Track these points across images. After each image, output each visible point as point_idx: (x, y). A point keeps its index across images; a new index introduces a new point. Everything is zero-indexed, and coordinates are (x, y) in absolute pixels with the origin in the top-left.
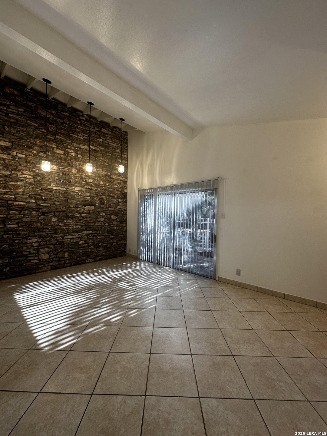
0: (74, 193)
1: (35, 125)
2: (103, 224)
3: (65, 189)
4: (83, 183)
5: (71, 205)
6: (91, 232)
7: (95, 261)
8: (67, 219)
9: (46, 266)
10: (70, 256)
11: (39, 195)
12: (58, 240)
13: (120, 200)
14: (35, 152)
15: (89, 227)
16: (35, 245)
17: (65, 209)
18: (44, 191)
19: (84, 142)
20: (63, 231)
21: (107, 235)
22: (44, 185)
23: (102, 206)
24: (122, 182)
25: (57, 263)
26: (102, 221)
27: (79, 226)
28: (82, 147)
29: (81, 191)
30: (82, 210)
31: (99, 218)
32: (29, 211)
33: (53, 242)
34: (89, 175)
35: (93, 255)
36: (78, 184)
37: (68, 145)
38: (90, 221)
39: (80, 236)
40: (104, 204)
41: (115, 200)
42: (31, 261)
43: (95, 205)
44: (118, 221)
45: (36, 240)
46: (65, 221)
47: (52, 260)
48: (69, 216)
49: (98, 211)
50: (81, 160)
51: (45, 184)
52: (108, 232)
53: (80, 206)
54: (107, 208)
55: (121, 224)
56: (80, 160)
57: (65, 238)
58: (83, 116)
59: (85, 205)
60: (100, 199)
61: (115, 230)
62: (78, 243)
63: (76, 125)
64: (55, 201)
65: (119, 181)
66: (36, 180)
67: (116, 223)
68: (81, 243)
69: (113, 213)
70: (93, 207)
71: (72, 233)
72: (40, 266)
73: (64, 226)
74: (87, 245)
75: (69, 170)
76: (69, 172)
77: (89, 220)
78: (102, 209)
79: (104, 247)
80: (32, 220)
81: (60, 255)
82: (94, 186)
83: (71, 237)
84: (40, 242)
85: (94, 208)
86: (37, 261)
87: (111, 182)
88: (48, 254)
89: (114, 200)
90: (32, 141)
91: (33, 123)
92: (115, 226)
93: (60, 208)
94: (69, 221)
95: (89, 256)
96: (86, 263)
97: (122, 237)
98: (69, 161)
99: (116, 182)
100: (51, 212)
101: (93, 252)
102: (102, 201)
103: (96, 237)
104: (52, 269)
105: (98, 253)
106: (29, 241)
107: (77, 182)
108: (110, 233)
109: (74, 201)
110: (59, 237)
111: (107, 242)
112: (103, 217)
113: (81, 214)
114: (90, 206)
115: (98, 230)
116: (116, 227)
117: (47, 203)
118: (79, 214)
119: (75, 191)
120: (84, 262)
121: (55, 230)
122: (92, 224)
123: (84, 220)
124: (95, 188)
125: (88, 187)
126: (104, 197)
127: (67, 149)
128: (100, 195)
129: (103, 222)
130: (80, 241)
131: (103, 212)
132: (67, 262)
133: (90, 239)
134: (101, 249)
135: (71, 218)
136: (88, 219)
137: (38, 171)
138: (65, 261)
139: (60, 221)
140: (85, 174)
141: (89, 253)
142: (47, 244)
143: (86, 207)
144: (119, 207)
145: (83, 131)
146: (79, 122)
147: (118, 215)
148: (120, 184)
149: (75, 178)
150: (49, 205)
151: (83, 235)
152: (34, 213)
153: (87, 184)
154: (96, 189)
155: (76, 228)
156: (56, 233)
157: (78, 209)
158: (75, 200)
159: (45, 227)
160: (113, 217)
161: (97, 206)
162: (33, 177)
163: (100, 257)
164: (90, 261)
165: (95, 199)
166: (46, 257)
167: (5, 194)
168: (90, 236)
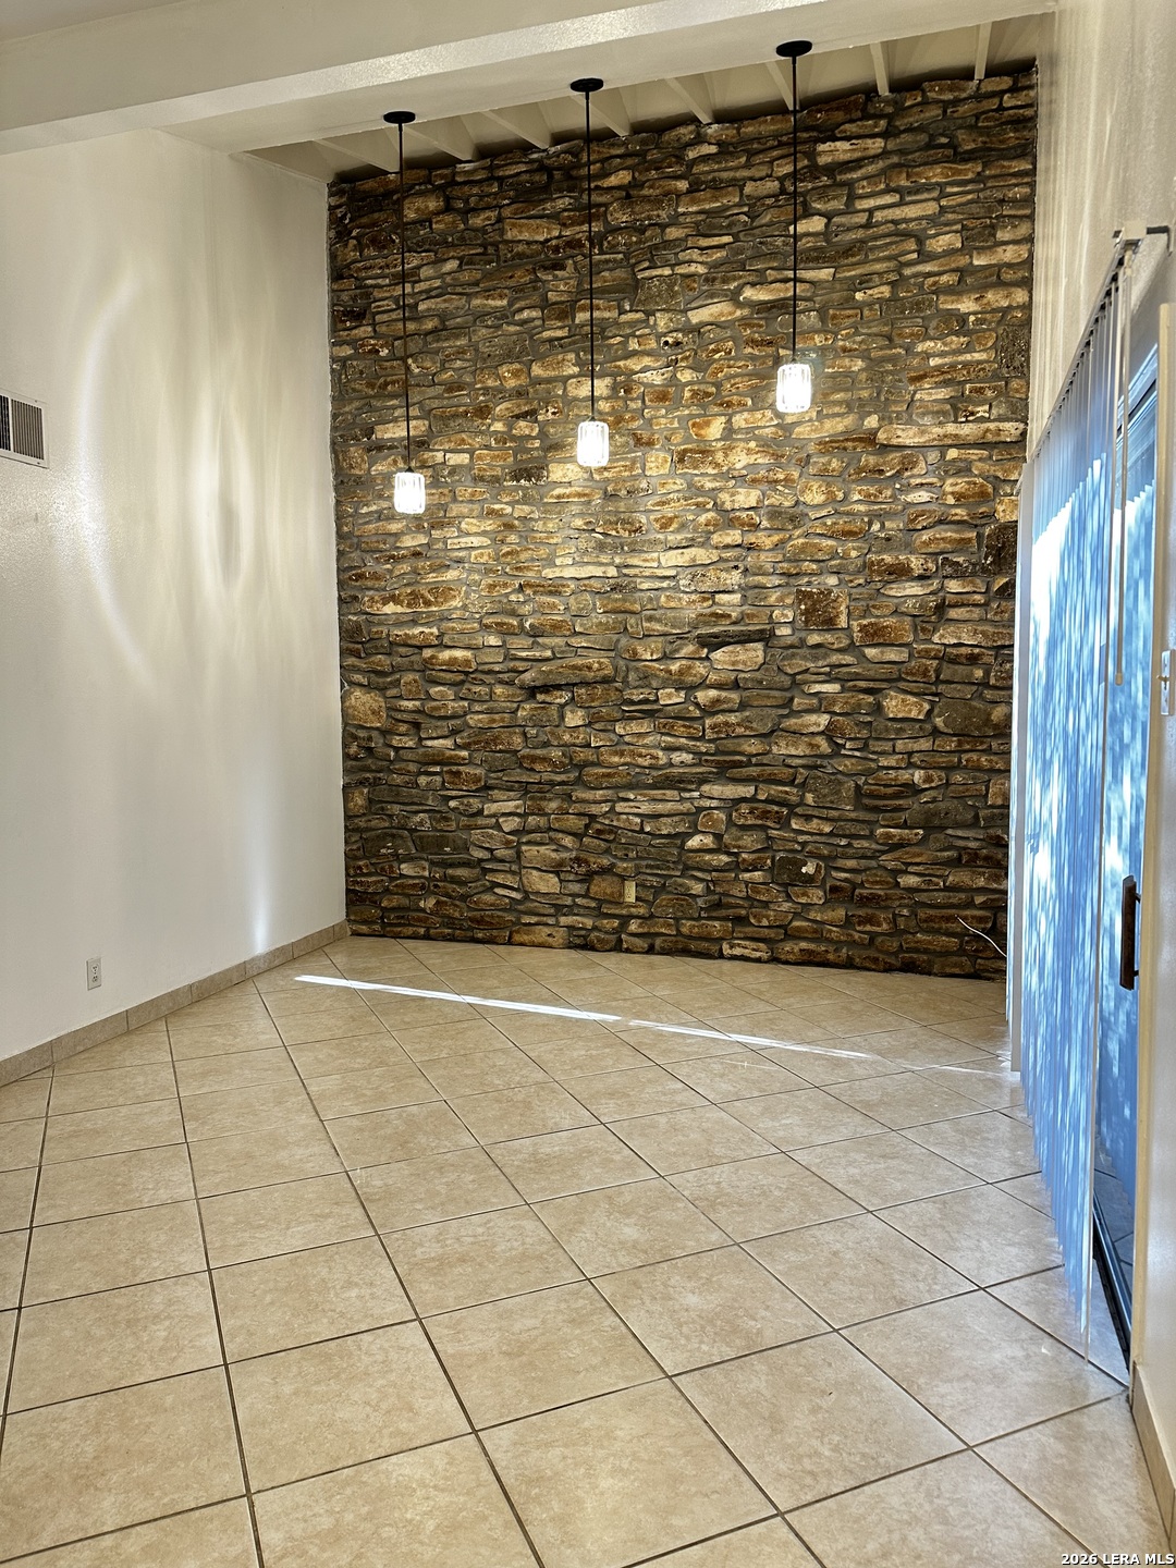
0: (658, 584)
1: (499, 303)
2: (825, 747)
3: (612, 572)
4: (702, 519)
5: (640, 649)
6: (747, 791)
7: (774, 960)
8: (628, 718)
9: (547, 924)
10: (650, 904)
11: (513, 613)
12: (593, 818)
13: (954, 586)
14: (499, 426)
15: (739, 765)
16: (510, 824)
17: (609, 671)
18: (529, 591)
19: (712, 283)
20: (609, 775)
21: (853, 815)
22: (527, 568)
23: (814, 639)
24: (975, 453)
25: (589, 923)
26: (822, 733)
27: (687, 757)
28: (696, 317)
29: (694, 565)
30: (700, 668)
31: (799, 713)
32: (483, 683)
33: (574, 823)
34: (738, 466)
35: (765, 922)
36: (678, 531)
37: (627, 337)
38: (740, 730)
39: (687, 805)
40: (829, 624)
41: (914, 589)
42: (496, 890)
43: (766, 637)
44: (936, 732)
45: (510, 806)
46: (619, 729)
47: (569, 901)
48: (632, 703)
49: (790, 671)
50: (695, 394)
51: (533, 560)
52: (866, 801)
53: (688, 649)
54: (851, 647)
55: (965, 757)
56: (687, 394)
57: (618, 809)
58: (700, 139)
59: (713, 643)
60: (803, 596)
61: (911, 789)
62: (683, 843)
63: (663, 214)
64: (576, 634)
65: (952, 454)
66: (506, 549)
67: (925, 744)
68: (694, 842)
69: (896, 678)
70: (756, 652)
71: (654, 787)
72: (526, 919)
73: (616, 753)
74: (725, 858)
75: (631, 469)
76: (635, 478)
77: (738, 724)
78: (815, 658)
79: (834, 889)
80: (494, 721)
81: (601, 886)
82: (765, 524)
83: (645, 808)
84: (523, 816)
85: (760, 653)
86: (514, 895)
87: (881, 472)
88: (557, 874)
89: (908, 592)
90: (490, 383)
91: (491, 302)
92: (911, 765)
93: (589, 668)
94: (635, 727)
95: (740, 921)
96: (721, 956)
97: (972, 845)
98: (633, 419)
99: (921, 468)
100: (558, 687)
101: (766, 905)
102: (817, 612)
103: (784, 823)
104: (571, 946)
105: (796, 915)
106: (490, 808)
107: (671, 520)
108: (876, 809)
109: (658, 627)
110: (595, 802)
111: (851, 863)
112: (822, 704)
113: (690, 689)
114: (738, 648)
115: (792, 783)
116: (918, 776)
117: (545, 647)
118: (682, 694)
119: (660, 572)
120: (714, 948)
121: (578, 769)
122: (753, 746)
123: (708, 722)
124: (776, 538)
125: (734, 536)
126: (832, 581)
127: (621, 363)
128: (805, 574)
129: (828, 733)
130: (691, 835)
131: (822, 678)
132: (633, 926)
133: (744, 828)
134: (816, 896)
135: (650, 714)
136: (733, 718)
137: (509, 510)
138: (625, 920)
139: (597, 726)
140: (718, 465)
141: (742, 907)
142: (550, 829)
143: (717, 655)
144: (944, 637)
145: (706, 226)
146: (683, 185)
147: (941, 688)
148: (963, 469)
149: (663, 503)
150: (548, 653)
151: (708, 803)
152: (499, 690)
153: (728, 519)
154: (782, 542)
155: (671, 765)
156: (580, 783)
157: (675, 667)
158: (659, 621)
159: (538, 752)
160: (894, 705)
161: (782, 643)
162: (494, 540)
163: (804, 945)
164: (746, 952)
165: (772, 600)
166: (547, 884)
167: (414, 623)
168: (744, 815)
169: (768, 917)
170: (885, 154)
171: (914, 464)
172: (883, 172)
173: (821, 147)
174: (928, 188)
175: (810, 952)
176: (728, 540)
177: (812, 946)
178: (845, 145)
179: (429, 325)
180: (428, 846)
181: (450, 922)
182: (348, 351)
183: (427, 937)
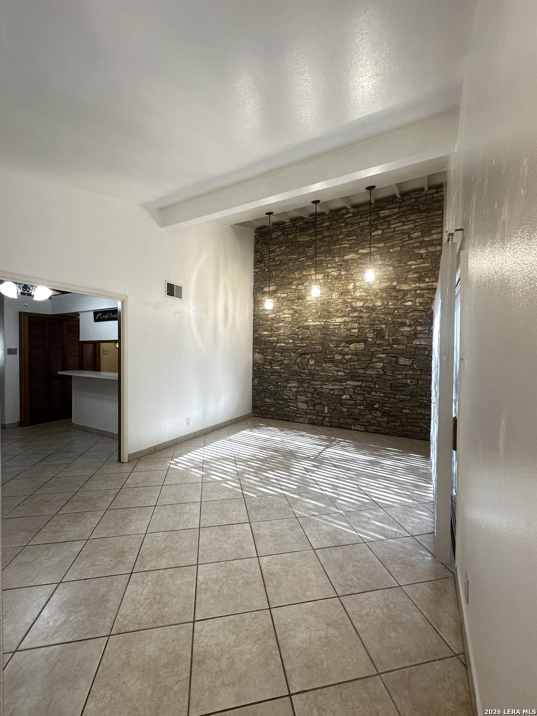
0: (335, 327)
1: (295, 257)
2: (382, 372)
3: (323, 323)
4: (347, 309)
5: (330, 344)
6: (359, 383)
7: (366, 431)
8: (326, 362)
9: (303, 417)
10: (331, 413)
11: (296, 334)
12: (316, 389)
13: (419, 328)
14: (294, 287)
15: (357, 376)
16: (294, 390)
17: (321, 350)
18: (301, 328)
19: (351, 249)
20: (321, 378)
21: (390, 391)
22: (300, 323)
23: (379, 342)
24: (425, 292)
25: (315, 418)
26: (381, 368)
27: (342, 374)
28: (346, 258)
29: (345, 322)
30: (346, 349)
31: (374, 363)
32: (288, 352)
33: (311, 390)
34: (357, 296)
35: (364, 420)
36: (340, 313)
37: (328, 264)
38: (357, 367)
39: (342, 387)
40: (383, 338)
41: (408, 329)
42: (290, 407)
43: (365, 341)
44: (414, 369)
45: (294, 385)
46: (324, 365)
47: (309, 411)
48: (328, 358)
49: (372, 351)
50: (346, 277)
51: (302, 320)
52: (393, 388)
53: (343, 344)
54: (389, 345)
55: (423, 376)
56: (343, 278)
57: (323, 387)
58: (348, 213)
59: (350, 342)
60: (375, 330)
61: (407, 385)
62: (341, 397)
63: (338, 232)
64: (313, 340)
65: (418, 292)
66: (295, 318)
67: (411, 372)
68: (344, 397)
69: (402, 354)
70: (362, 345)
71: (333, 381)
72: (298, 415)
73: (323, 372)
74: (353, 402)
75: (328, 296)
76: (330, 299)
77: (357, 365)
78: (379, 347)
79: (384, 412)
80: (290, 362)
81: (318, 408)
82: (365, 311)
83: (330, 387)
84: (298, 388)
85: (363, 346)
86: (295, 409)
87: (398, 297)
88: (306, 404)
89: (405, 330)
90: (292, 276)
91: (293, 257)
92: (406, 378)
93: (316, 349)
94: (328, 365)
95: (356, 419)
96: (351, 429)
97: (425, 401)
98: (329, 284)
99: (409, 296)
100: (308, 354)
101: (364, 416)
102: (379, 334)
103: (369, 393)
104: (309, 423)
105: (373, 419)
106: (289, 385)
107: (339, 310)
108: (396, 390)
109: (335, 338)
110: (317, 385)
111: (389, 405)
112: (381, 360)
113: (344, 355)
114: (357, 344)
115: (372, 382)
116: (409, 381)
117: (304, 343)
118: (341, 356)
119: (335, 324)
120: (349, 427)
121: (312, 375)
122: (361, 371)
123: (348, 364)
124: (368, 315)
125: (356, 314)
126: (384, 326)
127: (326, 270)
128: (376, 324)
129: (383, 368)
130: (343, 395)
131: (381, 353)
132: (327, 419)
133: (358, 394)
134: (379, 414)
135: (332, 362)
136: (355, 363)
137: (296, 308)
138: (324, 418)
139: (318, 364)
140: (352, 296)
141: (357, 416)
142: (305, 391)
143: (351, 346)
144: (416, 342)
145: (349, 234)
146: (343, 225)
147: (416, 357)
148: (421, 296)
149: (337, 306)
150: (305, 345)
151: (348, 386)
152: (292, 354)
153: (354, 310)
154: (369, 316)
155: (338, 375)
156: (313, 379)
157: (339, 349)
158: (335, 336)
159: (302, 371)
160: (402, 361)
161: (369, 343)
162: (292, 316)
163: (375, 427)
164: (358, 429)
165: (367, 331)
166: (303, 406)
167: (271, 337)
168: (358, 391)
169: (364, 419)
170: (399, 212)
171: (407, 295)
172: (398, 217)
173: (381, 212)
174: (411, 220)
175: (377, 430)
176: (354, 315)
177: (377, 428)
178: (388, 211)
179: (278, 263)
180: (273, 394)
181: (278, 415)
182: (258, 270)
183: (272, 418)
